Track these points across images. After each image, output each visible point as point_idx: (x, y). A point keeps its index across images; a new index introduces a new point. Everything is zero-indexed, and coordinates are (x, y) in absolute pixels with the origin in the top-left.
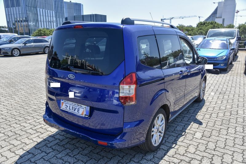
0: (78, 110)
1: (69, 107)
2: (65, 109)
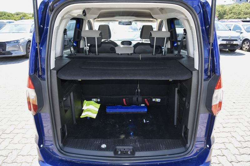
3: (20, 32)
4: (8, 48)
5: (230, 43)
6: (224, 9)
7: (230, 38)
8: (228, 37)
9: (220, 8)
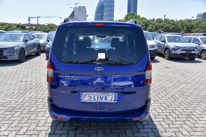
0: (105, 98)
1: (93, 98)
2: (89, 100)
3: (14, 41)
4: (5, 54)
5: (189, 53)
6: (191, 24)
7: (188, 48)
8: (186, 48)
9: (188, 23)
